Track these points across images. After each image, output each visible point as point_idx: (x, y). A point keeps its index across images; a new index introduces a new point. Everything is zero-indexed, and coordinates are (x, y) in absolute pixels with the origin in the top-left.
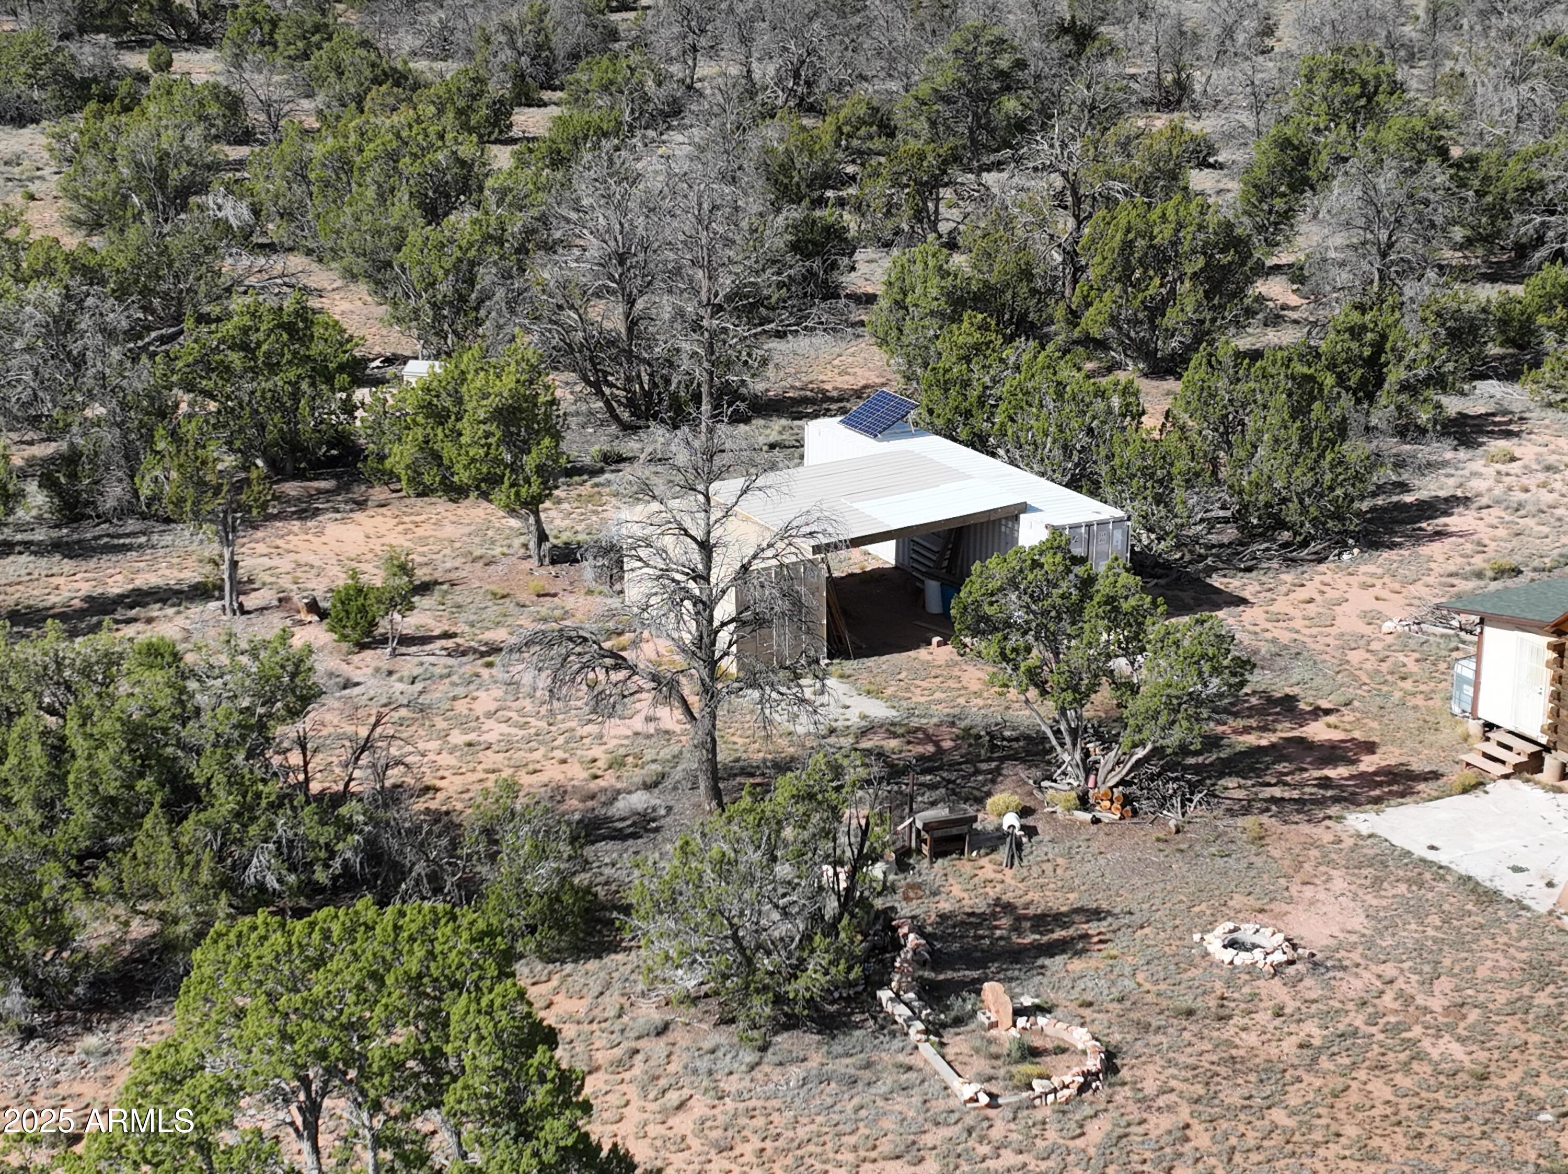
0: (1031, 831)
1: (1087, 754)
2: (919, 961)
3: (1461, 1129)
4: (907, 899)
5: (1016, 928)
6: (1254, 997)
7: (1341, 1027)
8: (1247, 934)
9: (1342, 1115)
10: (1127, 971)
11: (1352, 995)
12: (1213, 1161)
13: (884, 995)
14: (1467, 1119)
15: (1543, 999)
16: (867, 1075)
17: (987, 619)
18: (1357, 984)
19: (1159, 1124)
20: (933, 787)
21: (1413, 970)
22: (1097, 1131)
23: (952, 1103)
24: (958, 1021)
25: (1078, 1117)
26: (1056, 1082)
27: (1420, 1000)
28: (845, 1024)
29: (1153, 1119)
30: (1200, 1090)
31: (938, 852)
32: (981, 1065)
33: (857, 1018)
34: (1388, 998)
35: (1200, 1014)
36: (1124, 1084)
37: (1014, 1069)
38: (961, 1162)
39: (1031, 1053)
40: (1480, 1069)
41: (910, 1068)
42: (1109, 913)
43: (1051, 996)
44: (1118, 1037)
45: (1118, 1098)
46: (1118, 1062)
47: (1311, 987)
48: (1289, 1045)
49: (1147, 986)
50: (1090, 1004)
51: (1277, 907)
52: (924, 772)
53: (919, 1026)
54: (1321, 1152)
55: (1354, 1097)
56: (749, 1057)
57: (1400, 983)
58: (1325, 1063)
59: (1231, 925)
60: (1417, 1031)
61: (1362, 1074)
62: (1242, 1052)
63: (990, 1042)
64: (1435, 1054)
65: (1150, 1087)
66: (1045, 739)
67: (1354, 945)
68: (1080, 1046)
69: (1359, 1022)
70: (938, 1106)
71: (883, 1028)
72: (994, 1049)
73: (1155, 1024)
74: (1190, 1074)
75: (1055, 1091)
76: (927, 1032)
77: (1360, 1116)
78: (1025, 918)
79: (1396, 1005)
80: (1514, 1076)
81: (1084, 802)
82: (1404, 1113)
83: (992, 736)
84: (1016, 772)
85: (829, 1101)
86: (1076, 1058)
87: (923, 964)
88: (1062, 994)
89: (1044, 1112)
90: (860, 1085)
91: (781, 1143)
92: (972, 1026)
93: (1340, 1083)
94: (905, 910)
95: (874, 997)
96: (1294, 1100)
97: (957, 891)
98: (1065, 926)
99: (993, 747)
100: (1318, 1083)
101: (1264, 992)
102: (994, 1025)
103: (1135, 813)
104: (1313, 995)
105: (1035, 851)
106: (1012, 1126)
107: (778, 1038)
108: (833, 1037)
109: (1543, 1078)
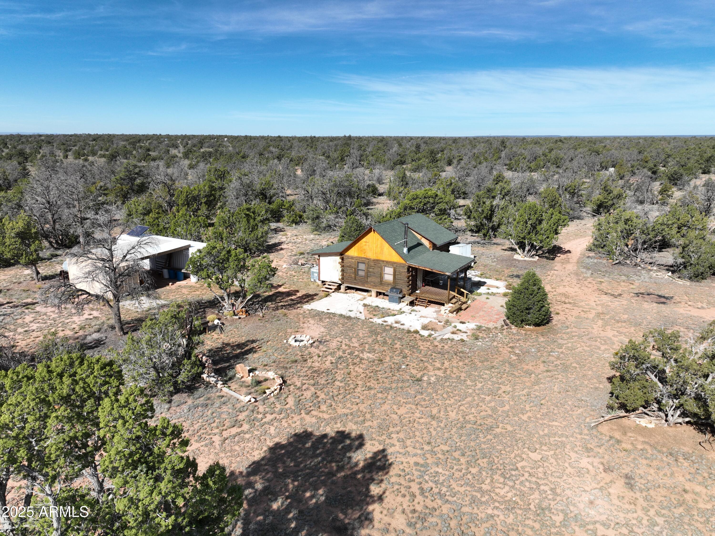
3: (386, 375)
5: (233, 349)
6: (310, 353)
7: (338, 356)
8: (299, 338)
9: (354, 379)
10: (271, 354)
11: (334, 347)
12: (329, 401)
14: (385, 372)
15: (379, 338)
16: (210, 402)
18: (334, 344)
19: (308, 394)
21: (345, 338)
22: (291, 401)
23: (243, 404)
24: (230, 379)
25: (283, 398)
26: (272, 389)
27: (352, 345)
28: (195, 388)
29: (305, 393)
30: (312, 382)
32: (245, 390)
33: (198, 385)
34: (344, 346)
35: (299, 361)
36: (291, 385)
37: (256, 388)
38: (255, 422)
39: (259, 383)
40: (378, 359)
41: (223, 396)
42: (257, 340)
43: (254, 365)
44: (281, 372)
45: (291, 389)
46: (286, 379)
47: (323, 348)
48: (328, 363)
49: (279, 357)
50: (267, 365)
51: (301, 330)
53: (220, 383)
54: (356, 390)
55: (354, 374)
56: (167, 406)
57: (344, 342)
58: (340, 366)
59: (293, 337)
60: (357, 353)
61: (351, 367)
62: (317, 369)
63: (243, 382)
64: (365, 357)
65: (299, 384)
67: (326, 335)
68: (272, 377)
69: (341, 354)
70: (238, 406)
71: (207, 386)
72: (246, 384)
73: (288, 366)
74: (307, 378)
75: (273, 392)
76: (223, 384)
77: (359, 378)
78: (234, 346)
79: (347, 347)
80: (388, 358)
82: (369, 374)
83: (198, 303)
84: (210, 310)
85: (201, 414)
86: (273, 381)
88: (257, 364)
89: (272, 400)
90: (209, 406)
91: (190, 432)
92: (235, 379)
93: (347, 371)
95: (201, 377)
96: (339, 378)
97: (210, 343)
98: (247, 346)
100: (342, 372)
101: (312, 352)
102: (242, 377)
103: (250, 314)
104: (325, 350)
106: (265, 406)
107: (174, 398)
108: (192, 393)
109: (395, 357)
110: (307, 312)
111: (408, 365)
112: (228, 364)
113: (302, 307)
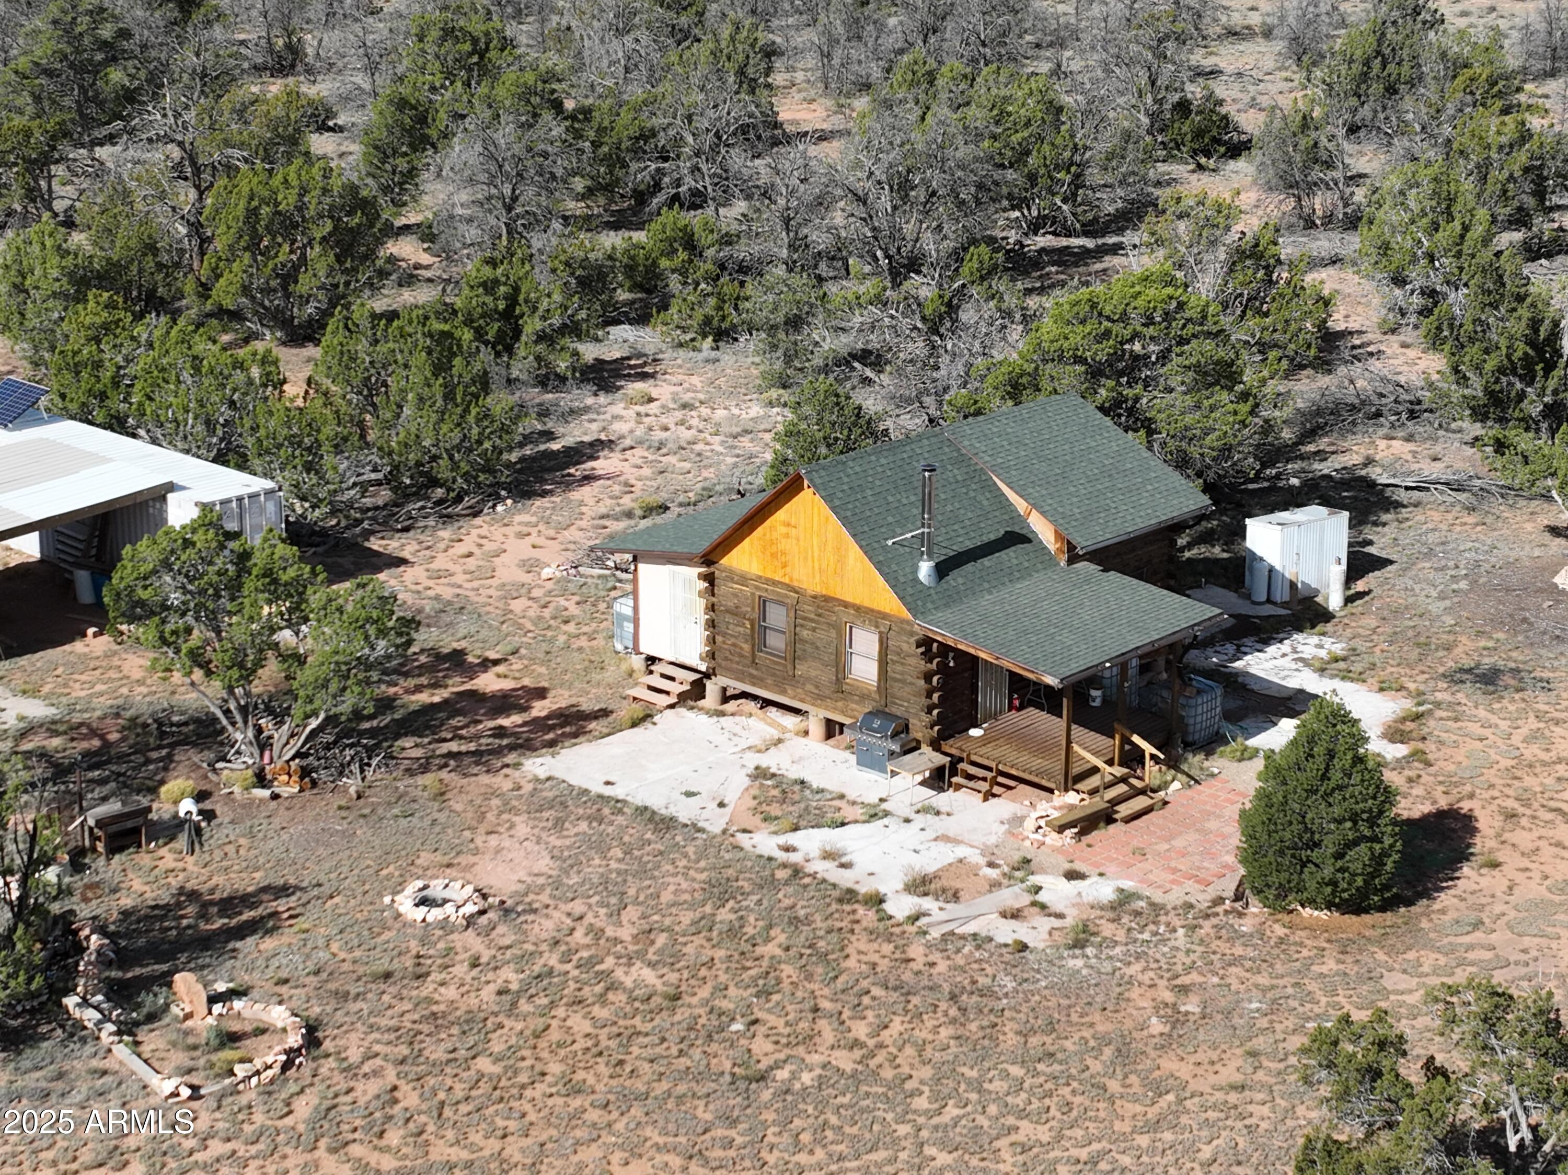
0: (209, 815)
1: (259, 730)
2: (103, 961)
3: (659, 1050)
4: (86, 900)
5: (203, 915)
6: (449, 951)
7: (537, 969)
8: (436, 889)
9: (545, 1055)
10: (321, 942)
11: (544, 935)
12: (423, 1118)
13: (70, 1002)
14: (663, 1040)
15: (725, 915)
16: (60, 1086)
17: (142, 603)
18: (549, 924)
19: (367, 1090)
20: (102, 782)
21: (601, 904)
22: (304, 1107)
23: (154, 1101)
24: (152, 1017)
25: (284, 1095)
26: (258, 1064)
27: (610, 932)
28: (31, 1037)
29: (360, 1086)
30: (404, 1050)
31: (114, 849)
32: (180, 1058)
33: (44, 1029)
34: (579, 936)
35: (398, 975)
36: (327, 1056)
37: (214, 1057)
38: (168, 1159)
39: (231, 1039)
40: (672, 991)
41: (105, 1073)
42: (297, 888)
43: (246, 978)
44: (317, 1010)
45: (323, 1071)
46: (320, 1034)
47: (505, 934)
48: (488, 993)
49: (342, 955)
50: (286, 981)
51: (463, 860)
52: (91, 768)
53: (111, 1027)
54: (528, 1093)
55: (555, 1035)
57: (589, 918)
58: (524, 1006)
59: (420, 884)
60: (609, 962)
61: (561, 1012)
62: (442, 1007)
63: (187, 1033)
64: (628, 982)
65: (354, 1055)
66: (216, 720)
67: (542, 887)
68: (280, 1025)
69: (553, 961)
70: (139, 1106)
71: (72, 1035)
72: (191, 1040)
73: (353, 991)
74: (392, 1036)
75: (258, 1073)
76: (119, 1033)
77: (562, 1052)
78: (212, 903)
79: (588, 940)
80: (704, 992)
81: (261, 780)
82: (604, 1043)
83: (159, 723)
84: (188, 756)
86: (277, 1037)
87: (109, 964)
88: (256, 975)
89: (249, 1096)
90: (54, 1098)
92: (166, 1020)
93: (540, 1023)
94: (84, 911)
95: (60, 1005)
96: (497, 1046)
97: (137, 885)
98: (253, 906)
99: (162, 735)
100: (519, 1026)
101: (459, 946)
102: (189, 1016)
103: (314, 784)
104: (507, 941)
105: (215, 835)
106: (218, 1115)
108: (19, 1053)
109: (732, 989)
111: (755, 1022)
112: (164, 967)
113: (518, 766)
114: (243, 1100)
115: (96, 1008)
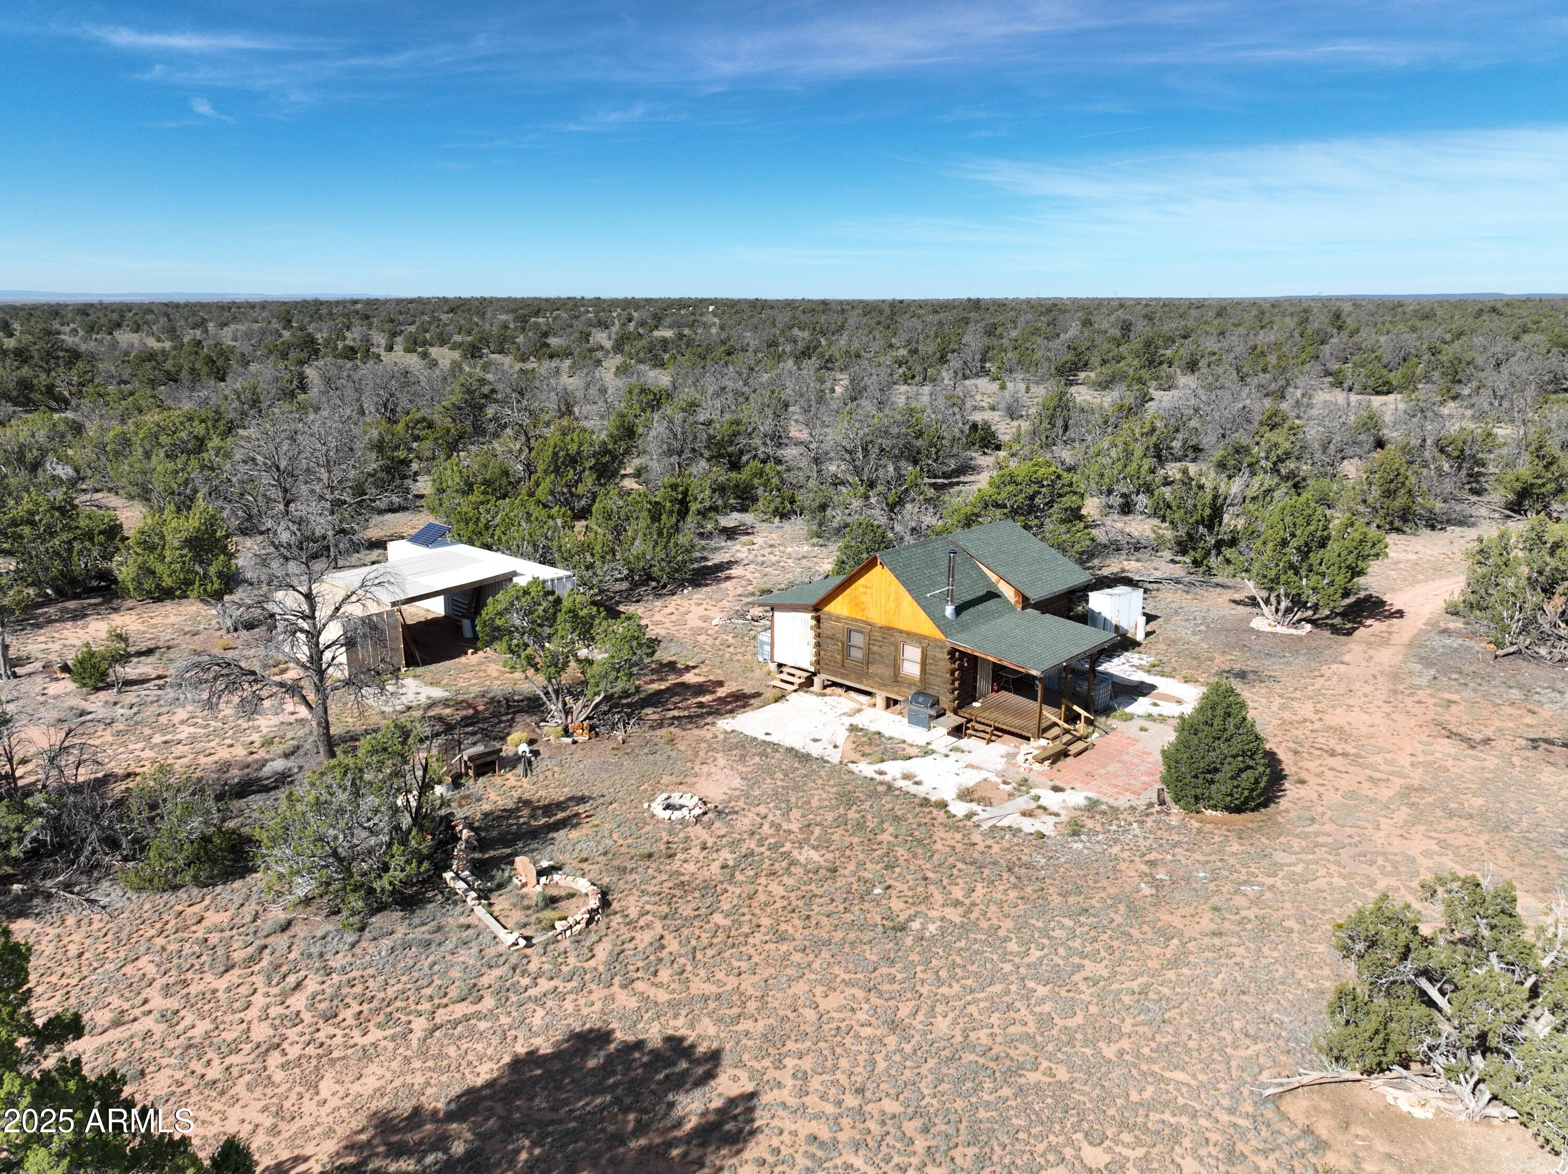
0: (536, 753)
1: (565, 704)
2: (470, 848)
3: (831, 908)
4: (461, 806)
5: (533, 816)
6: (687, 838)
7: (743, 851)
8: (676, 800)
9: (757, 911)
10: (606, 833)
11: (745, 828)
12: (683, 960)
13: (448, 875)
14: (833, 900)
15: (852, 814)
16: (439, 937)
17: (498, 629)
18: (746, 821)
19: (644, 939)
20: (473, 734)
21: (777, 808)
22: (603, 952)
23: (501, 948)
24: (500, 886)
25: (588, 944)
26: (571, 920)
27: (785, 826)
28: (421, 901)
29: (638, 936)
30: (665, 909)
31: (480, 773)
32: (518, 916)
33: (430, 894)
34: (766, 827)
35: (656, 855)
36: (616, 913)
37: (540, 915)
38: (511, 994)
39: (552, 901)
40: (830, 865)
41: (468, 927)
42: (590, 798)
43: (560, 858)
44: (607, 880)
45: (613, 924)
46: (610, 897)
47: (720, 827)
48: (715, 867)
49: (620, 842)
50: (586, 860)
51: (689, 780)
52: (467, 726)
53: (473, 894)
54: (751, 940)
55: (762, 897)
56: (350, 938)
57: (770, 817)
58: (739, 877)
59: (665, 795)
60: (788, 847)
61: (763, 880)
62: (686, 878)
63: (523, 897)
64: (802, 859)
65: (633, 912)
66: (538, 698)
67: (739, 797)
68: (584, 891)
69: (753, 845)
70: (491, 952)
71: (448, 900)
72: (526, 902)
73: (629, 867)
74: (657, 899)
75: (571, 927)
76: (479, 898)
77: (768, 910)
78: (539, 808)
79: (772, 831)
80: (852, 866)
81: (566, 732)
82: (795, 903)
83: (507, 700)
84: (524, 719)
85: (411, 963)
86: (582, 900)
87: (474, 849)
88: (567, 856)
89: (565, 944)
90: (433, 946)
91: (375, 1003)
92: (510, 888)
93: (750, 889)
94: (460, 813)
95: (441, 877)
96: (726, 906)
97: (493, 796)
98: (563, 810)
99: (509, 707)
100: (738, 891)
101: (692, 835)
102: (524, 885)
103: (597, 734)
104: (722, 832)
105: (540, 765)
106: (544, 959)
107: (374, 919)
108: (413, 912)
109: (869, 866)
110: (721, 737)
111: (889, 887)
112: (509, 851)
113: (713, 724)
114: (561, 947)
115: (464, 880)
